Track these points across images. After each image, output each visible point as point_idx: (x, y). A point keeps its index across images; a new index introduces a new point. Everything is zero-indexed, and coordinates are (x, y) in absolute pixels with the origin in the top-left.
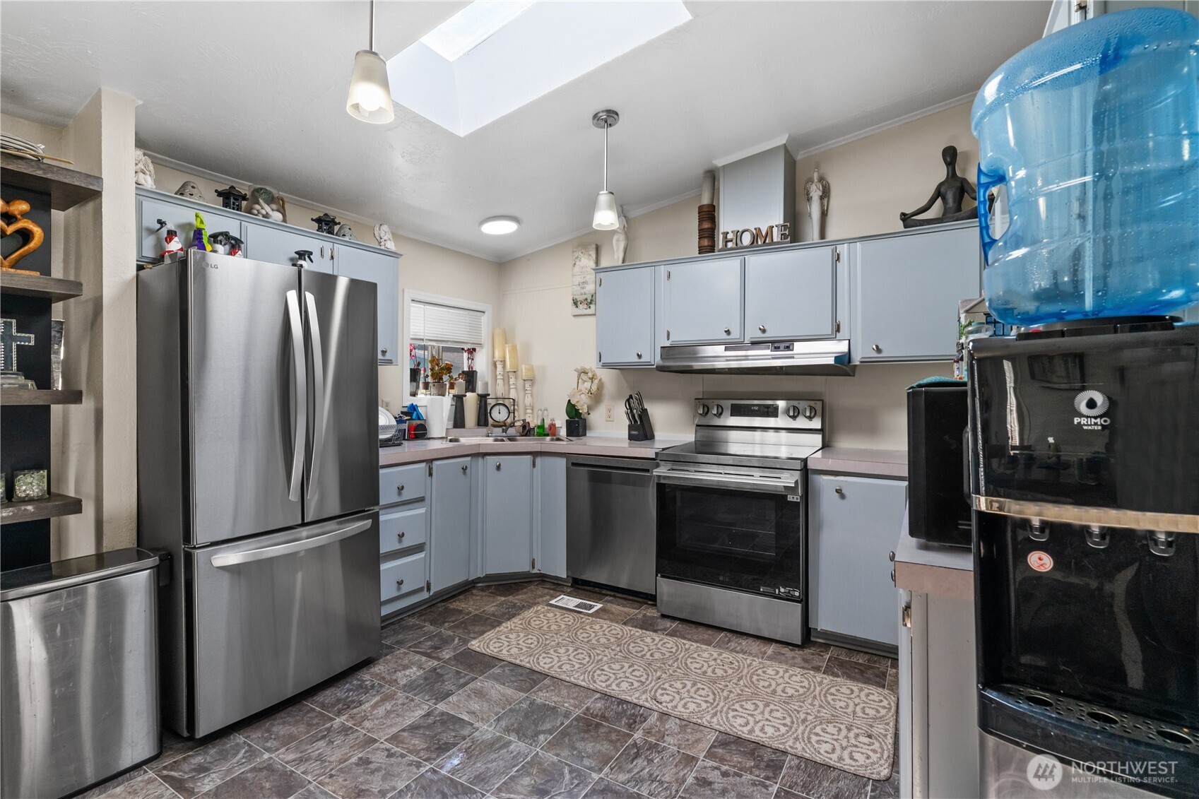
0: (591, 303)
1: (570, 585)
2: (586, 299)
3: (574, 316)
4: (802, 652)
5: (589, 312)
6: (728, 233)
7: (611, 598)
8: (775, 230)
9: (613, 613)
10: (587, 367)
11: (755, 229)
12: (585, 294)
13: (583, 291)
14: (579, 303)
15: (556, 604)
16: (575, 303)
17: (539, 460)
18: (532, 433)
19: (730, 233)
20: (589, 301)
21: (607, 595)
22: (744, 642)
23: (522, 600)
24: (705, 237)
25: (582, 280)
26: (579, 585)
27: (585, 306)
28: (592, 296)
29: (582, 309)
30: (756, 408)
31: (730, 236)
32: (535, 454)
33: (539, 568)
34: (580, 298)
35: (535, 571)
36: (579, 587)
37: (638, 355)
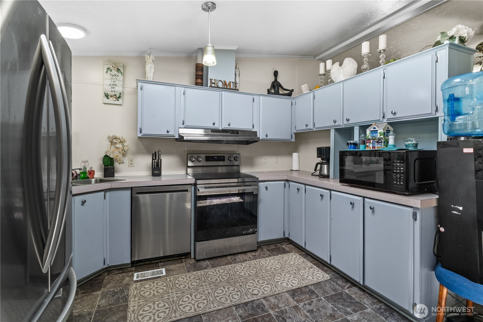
0: (119, 98)
1: (130, 266)
2: (115, 95)
3: (104, 103)
4: (258, 252)
5: (117, 102)
6: (212, 79)
7: (162, 263)
8: (232, 84)
9: (175, 270)
10: (118, 135)
11: (224, 81)
12: (115, 92)
13: (113, 90)
14: (110, 96)
15: (138, 279)
16: (107, 96)
17: (108, 194)
18: (78, 177)
19: (213, 80)
20: (118, 96)
21: (158, 263)
22: (240, 256)
23: (115, 287)
24: (200, 79)
25: (112, 83)
26: (135, 264)
27: (115, 99)
28: (120, 94)
29: (112, 100)
30: (216, 158)
31: (213, 81)
32: (105, 191)
33: (109, 263)
34: (110, 93)
35: (106, 266)
36: (136, 265)
37: (168, 131)
